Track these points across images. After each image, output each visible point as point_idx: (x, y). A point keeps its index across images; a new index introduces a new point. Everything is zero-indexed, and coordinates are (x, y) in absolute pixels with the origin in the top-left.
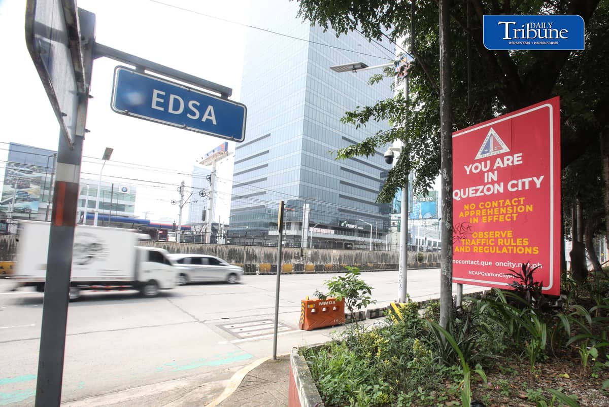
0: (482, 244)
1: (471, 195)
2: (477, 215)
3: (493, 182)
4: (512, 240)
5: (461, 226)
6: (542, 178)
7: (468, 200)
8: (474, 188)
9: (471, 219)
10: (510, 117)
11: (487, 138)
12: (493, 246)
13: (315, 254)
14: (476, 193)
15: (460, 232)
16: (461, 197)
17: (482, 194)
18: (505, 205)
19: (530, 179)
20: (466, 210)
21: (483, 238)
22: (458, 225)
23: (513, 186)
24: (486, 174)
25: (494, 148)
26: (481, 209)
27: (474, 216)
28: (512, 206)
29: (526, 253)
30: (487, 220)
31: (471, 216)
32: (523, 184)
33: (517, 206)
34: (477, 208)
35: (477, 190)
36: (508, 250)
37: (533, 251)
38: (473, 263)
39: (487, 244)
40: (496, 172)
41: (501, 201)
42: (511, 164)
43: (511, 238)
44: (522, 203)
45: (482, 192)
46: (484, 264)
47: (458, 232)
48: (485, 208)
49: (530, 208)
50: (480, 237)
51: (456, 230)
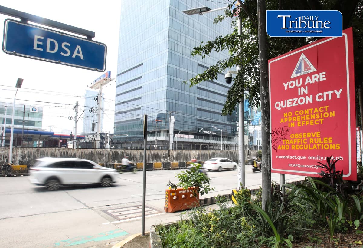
0: (298, 143)
1: (288, 106)
2: (293, 121)
3: (304, 95)
4: (320, 139)
5: (282, 129)
6: (341, 90)
7: (287, 110)
8: (291, 100)
9: (289, 124)
10: (316, 45)
11: (300, 61)
12: (306, 144)
13: (179, 154)
14: (292, 104)
15: (281, 134)
16: (281, 107)
17: (297, 104)
18: (314, 112)
19: (332, 92)
20: (286, 117)
21: (299, 138)
22: (280, 129)
23: (320, 97)
24: (299, 89)
25: (305, 69)
26: (296, 116)
27: (292, 121)
28: (319, 113)
29: (331, 148)
30: (301, 124)
31: (289, 121)
32: (327, 95)
33: (323, 113)
34: (294, 115)
35: (293, 102)
36: (317, 147)
37: (335, 147)
38: (291, 157)
39: (302, 143)
40: (307, 87)
41: (311, 110)
42: (317, 81)
43: (319, 138)
44: (327, 110)
45: (297, 102)
46: (299, 158)
47: (280, 135)
48: (299, 115)
49: (333, 114)
50: (296, 138)
51: (278, 132)
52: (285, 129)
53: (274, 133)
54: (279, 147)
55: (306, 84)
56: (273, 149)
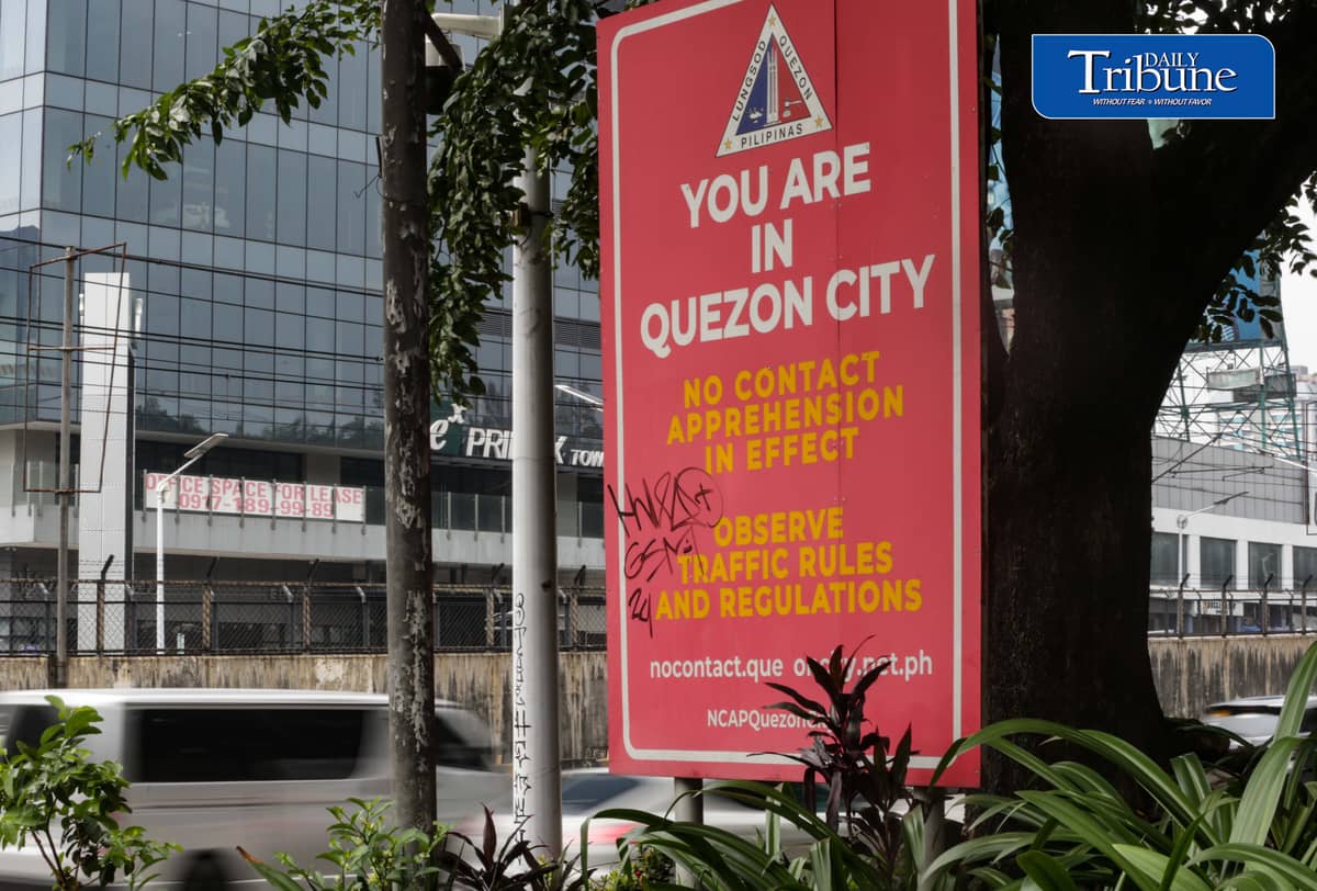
0: (749, 577)
1: (708, 335)
2: (728, 434)
3: (778, 276)
4: (843, 547)
5: (677, 486)
6: (929, 260)
7: (696, 359)
8: (715, 298)
9: (708, 450)
11: (759, 52)
12: (782, 583)
14: (721, 324)
15: (671, 518)
16: (670, 341)
17: (744, 330)
18: (820, 386)
19: (893, 267)
20: (693, 409)
21: (752, 546)
22: (664, 484)
24: (756, 230)
25: (782, 109)
26: (741, 406)
27: (720, 437)
28: (841, 389)
29: (886, 607)
30: (763, 459)
31: (709, 436)
32: (875, 283)
33: (857, 390)
34: (729, 400)
35: (726, 309)
36: (830, 596)
37: (905, 599)
38: (721, 670)
39: (766, 576)
40: (788, 224)
41: (807, 367)
42: (834, 193)
43: (839, 542)
44: (871, 378)
45: (744, 319)
46: (756, 673)
47: (665, 521)
48: (755, 400)
49: (894, 401)
50: (740, 542)
51: (657, 508)
52: (690, 485)
53: (635, 513)
54: (663, 606)
56: (634, 616)
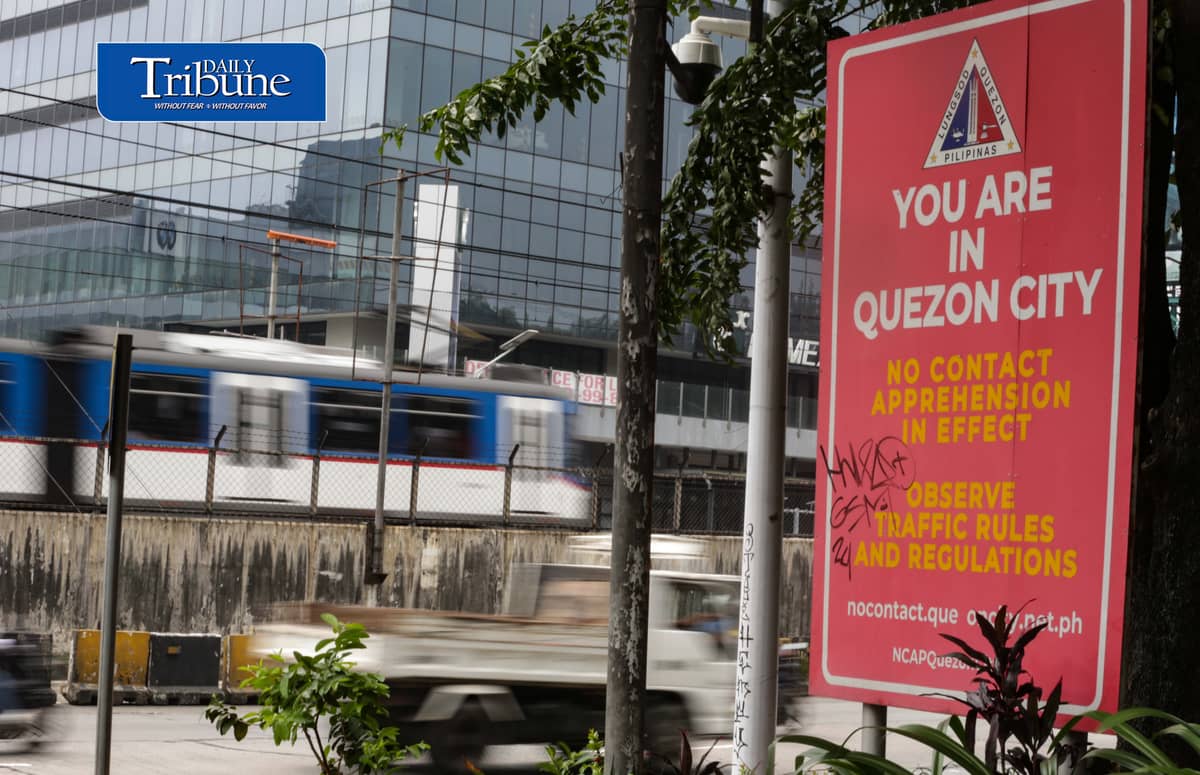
0: (934, 535)
1: (910, 323)
2: (923, 410)
3: (970, 276)
4: (1013, 517)
5: (877, 452)
6: (1098, 273)
7: (899, 343)
8: (917, 291)
9: (905, 423)
10: (1022, 12)
11: (963, 80)
12: (962, 543)
14: (921, 314)
15: (872, 479)
16: (878, 325)
17: (939, 322)
18: (1001, 376)
19: (1067, 277)
20: (894, 386)
21: (938, 509)
22: (867, 449)
23: (1028, 297)
24: (954, 235)
25: (980, 131)
26: (935, 386)
27: (916, 412)
28: (1019, 379)
29: (1047, 573)
30: (950, 434)
31: (906, 411)
32: (1051, 289)
33: (1032, 381)
34: (925, 381)
35: (926, 301)
36: (1001, 558)
37: (1063, 566)
38: (906, 613)
39: (948, 535)
40: (981, 232)
41: (991, 357)
42: (1021, 208)
43: (1010, 512)
44: (1044, 372)
45: (941, 311)
46: (934, 620)
47: (866, 480)
48: (947, 382)
49: (1063, 394)
50: (928, 504)
51: (860, 469)
52: (888, 451)
53: (841, 472)
54: (860, 557)
55: (979, 214)
56: (836, 560)
